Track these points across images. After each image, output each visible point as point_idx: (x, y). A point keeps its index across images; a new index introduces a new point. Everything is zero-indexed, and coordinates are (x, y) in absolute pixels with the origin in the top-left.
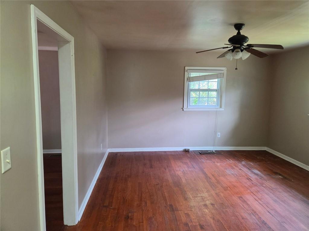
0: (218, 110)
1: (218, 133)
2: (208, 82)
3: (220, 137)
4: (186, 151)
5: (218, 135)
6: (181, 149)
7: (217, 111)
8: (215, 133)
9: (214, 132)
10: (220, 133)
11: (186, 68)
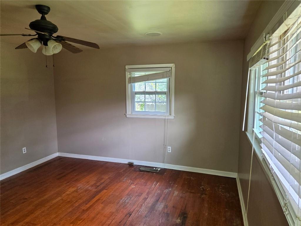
0: (167, 118)
1: (168, 147)
2: (156, 83)
3: (170, 152)
4: (131, 165)
5: (168, 150)
6: (125, 161)
7: (165, 119)
8: (165, 147)
9: (164, 145)
10: (170, 147)
11: (127, 67)
